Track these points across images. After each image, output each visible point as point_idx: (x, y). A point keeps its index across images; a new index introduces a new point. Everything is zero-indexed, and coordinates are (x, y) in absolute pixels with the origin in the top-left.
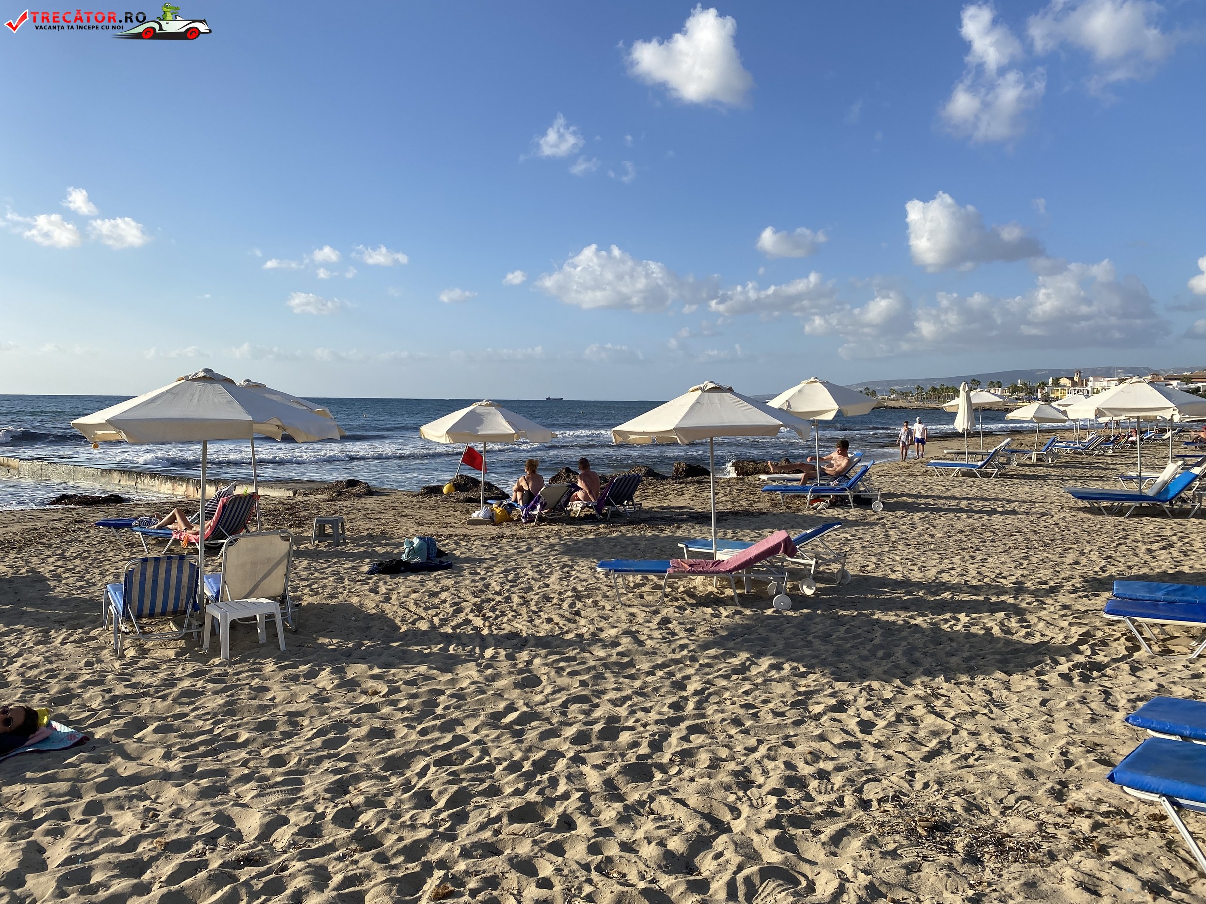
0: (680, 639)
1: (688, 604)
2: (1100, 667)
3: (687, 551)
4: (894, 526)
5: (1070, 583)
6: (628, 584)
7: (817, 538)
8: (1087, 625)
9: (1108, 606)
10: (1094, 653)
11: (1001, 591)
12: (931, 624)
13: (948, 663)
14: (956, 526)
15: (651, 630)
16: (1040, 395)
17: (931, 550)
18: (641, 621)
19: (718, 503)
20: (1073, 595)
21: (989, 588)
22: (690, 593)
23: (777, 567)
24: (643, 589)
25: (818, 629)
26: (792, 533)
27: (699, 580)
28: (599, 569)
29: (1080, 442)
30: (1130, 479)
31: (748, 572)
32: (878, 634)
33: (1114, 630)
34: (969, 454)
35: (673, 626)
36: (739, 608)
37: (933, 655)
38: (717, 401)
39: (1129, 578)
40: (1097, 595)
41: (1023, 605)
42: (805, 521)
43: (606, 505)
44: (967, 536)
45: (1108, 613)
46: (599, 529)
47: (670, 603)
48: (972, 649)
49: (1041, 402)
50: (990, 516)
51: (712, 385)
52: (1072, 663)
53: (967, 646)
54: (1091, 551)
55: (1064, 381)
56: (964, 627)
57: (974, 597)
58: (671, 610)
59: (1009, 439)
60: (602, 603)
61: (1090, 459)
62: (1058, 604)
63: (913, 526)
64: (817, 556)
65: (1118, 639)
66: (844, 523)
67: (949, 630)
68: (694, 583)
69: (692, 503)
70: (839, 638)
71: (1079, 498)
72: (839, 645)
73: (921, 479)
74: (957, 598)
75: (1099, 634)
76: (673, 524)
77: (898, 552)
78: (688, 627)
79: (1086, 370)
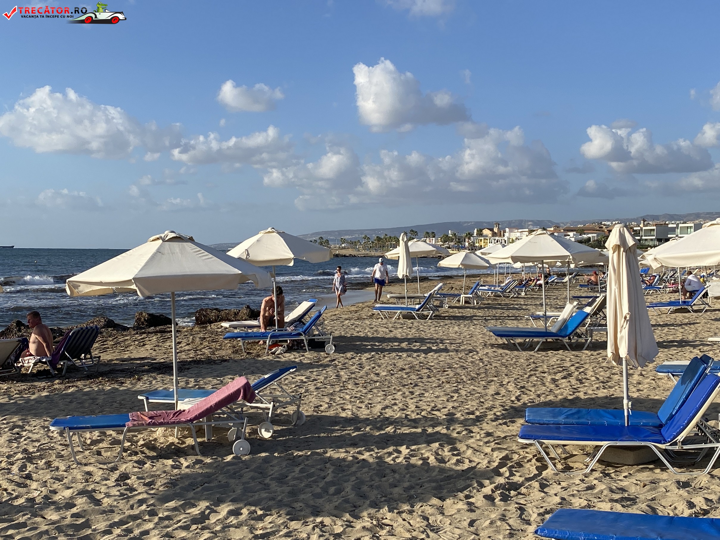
0: (139, 493)
1: (148, 457)
2: (516, 487)
3: (148, 403)
4: (345, 367)
5: (492, 412)
6: (84, 442)
7: (274, 384)
8: (506, 449)
9: (522, 431)
10: (512, 474)
11: (436, 423)
12: (377, 458)
13: (391, 494)
14: (397, 365)
15: (108, 487)
16: (467, 244)
17: (376, 388)
18: (98, 479)
19: (181, 352)
20: (494, 423)
21: (426, 421)
22: (150, 446)
23: (237, 413)
24: (101, 445)
25: (275, 471)
26: (252, 378)
27: (159, 432)
28: (52, 428)
29: (499, 286)
30: (537, 318)
31: (209, 420)
32: (330, 471)
33: (527, 453)
34: (408, 298)
35: (132, 481)
36: (199, 457)
37: (378, 487)
38: (177, 250)
39: (538, 405)
40: (513, 422)
41: (455, 435)
42: (264, 366)
43: (61, 360)
44: (407, 373)
45: (522, 438)
46: (53, 385)
47: (130, 458)
48: (412, 479)
49: (467, 251)
50: (426, 354)
51: (173, 235)
52: (493, 485)
53: (408, 476)
54: (509, 382)
55: (486, 232)
56: (405, 458)
57: (413, 430)
58: (130, 465)
59: (441, 284)
60: (55, 464)
61: (507, 301)
62: (483, 432)
63: (361, 366)
64: (275, 400)
65: (530, 461)
66: (300, 366)
67: (392, 462)
68: (155, 436)
69: (154, 353)
70: (295, 479)
71: (498, 335)
72: (294, 485)
73: (367, 322)
74: (399, 431)
75: (516, 457)
76: (134, 376)
77: (347, 391)
78: (147, 481)
79: (503, 222)
